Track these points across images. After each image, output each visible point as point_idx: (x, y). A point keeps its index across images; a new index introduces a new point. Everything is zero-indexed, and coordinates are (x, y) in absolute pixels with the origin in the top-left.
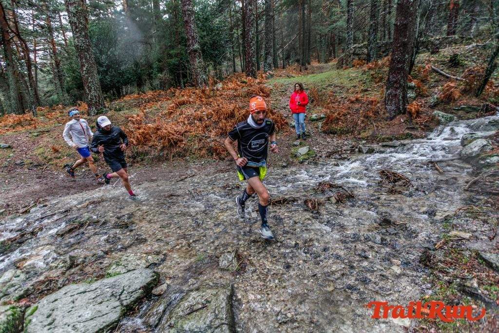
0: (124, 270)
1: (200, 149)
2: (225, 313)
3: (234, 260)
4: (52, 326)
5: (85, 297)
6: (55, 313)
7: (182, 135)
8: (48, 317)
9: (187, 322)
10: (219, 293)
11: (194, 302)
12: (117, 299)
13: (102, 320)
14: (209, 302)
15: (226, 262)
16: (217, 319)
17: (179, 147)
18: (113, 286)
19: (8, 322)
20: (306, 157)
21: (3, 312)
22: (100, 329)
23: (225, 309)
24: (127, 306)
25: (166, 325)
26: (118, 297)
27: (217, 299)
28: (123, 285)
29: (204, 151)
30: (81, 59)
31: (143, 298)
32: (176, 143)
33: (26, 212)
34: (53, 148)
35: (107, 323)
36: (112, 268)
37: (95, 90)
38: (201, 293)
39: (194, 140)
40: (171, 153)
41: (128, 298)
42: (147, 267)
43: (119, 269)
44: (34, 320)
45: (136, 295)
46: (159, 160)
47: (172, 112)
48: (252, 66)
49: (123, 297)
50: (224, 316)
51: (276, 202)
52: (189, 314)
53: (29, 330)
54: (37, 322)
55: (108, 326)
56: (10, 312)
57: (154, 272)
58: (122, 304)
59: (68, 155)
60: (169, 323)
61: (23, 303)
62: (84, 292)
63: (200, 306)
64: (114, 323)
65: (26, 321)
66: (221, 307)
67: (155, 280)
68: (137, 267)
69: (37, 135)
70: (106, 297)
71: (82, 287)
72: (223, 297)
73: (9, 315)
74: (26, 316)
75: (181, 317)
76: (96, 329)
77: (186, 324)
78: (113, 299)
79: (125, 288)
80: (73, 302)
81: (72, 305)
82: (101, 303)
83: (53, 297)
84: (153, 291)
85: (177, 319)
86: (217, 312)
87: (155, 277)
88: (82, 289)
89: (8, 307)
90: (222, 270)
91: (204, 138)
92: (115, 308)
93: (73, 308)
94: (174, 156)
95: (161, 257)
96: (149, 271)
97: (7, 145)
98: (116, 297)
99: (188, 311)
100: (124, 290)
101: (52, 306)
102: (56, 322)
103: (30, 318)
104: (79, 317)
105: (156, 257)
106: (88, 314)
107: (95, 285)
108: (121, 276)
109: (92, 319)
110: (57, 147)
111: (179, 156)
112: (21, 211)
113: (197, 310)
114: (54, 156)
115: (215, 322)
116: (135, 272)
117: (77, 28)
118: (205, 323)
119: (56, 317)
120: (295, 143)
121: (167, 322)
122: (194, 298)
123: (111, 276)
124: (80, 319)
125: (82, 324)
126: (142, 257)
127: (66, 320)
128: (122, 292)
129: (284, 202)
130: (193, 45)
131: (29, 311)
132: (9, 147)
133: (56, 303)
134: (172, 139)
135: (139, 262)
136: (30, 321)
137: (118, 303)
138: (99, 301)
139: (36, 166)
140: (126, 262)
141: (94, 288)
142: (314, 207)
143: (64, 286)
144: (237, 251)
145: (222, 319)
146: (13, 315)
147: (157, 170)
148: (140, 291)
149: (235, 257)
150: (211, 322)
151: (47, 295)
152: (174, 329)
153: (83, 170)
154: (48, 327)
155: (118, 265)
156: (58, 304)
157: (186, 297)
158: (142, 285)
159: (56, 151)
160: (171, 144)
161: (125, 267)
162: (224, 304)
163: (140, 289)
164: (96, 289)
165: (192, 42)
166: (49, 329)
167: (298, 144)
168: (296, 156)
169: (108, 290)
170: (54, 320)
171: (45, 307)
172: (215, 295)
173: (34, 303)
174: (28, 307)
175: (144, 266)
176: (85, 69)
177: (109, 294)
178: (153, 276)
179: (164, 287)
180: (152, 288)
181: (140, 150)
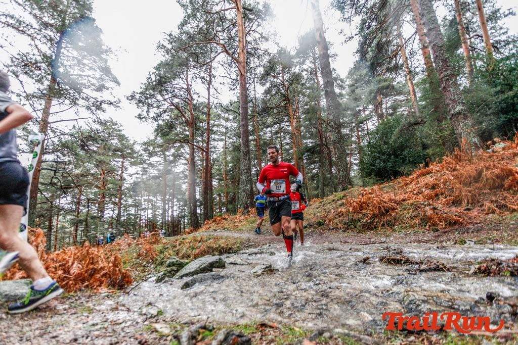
1: (412, 218)
7: (397, 204)
17: (391, 215)
29: (416, 221)
32: (387, 211)
39: (410, 209)
40: (381, 221)
46: (368, 229)
51: (393, 260)
91: (423, 206)
94: (383, 225)
111: (388, 225)
129: (405, 263)
130: (455, 109)
134: (384, 207)
147: (360, 236)
160: (381, 212)
179: (220, 270)
181: (356, 217)
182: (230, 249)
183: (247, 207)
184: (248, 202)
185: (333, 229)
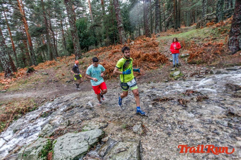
0: (90, 129)
2: (136, 154)
3: (140, 128)
4: (62, 150)
5: (74, 139)
6: (63, 144)
8: (61, 145)
9: (118, 156)
10: (133, 144)
11: (121, 147)
12: (87, 142)
13: (81, 150)
14: (128, 148)
15: (137, 129)
16: (132, 157)
18: (85, 136)
19: (47, 145)
20: (179, 76)
21: (45, 141)
22: (80, 154)
23: (136, 153)
24: (91, 145)
25: (108, 157)
26: (87, 141)
27: (132, 147)
28: (89, 135)
30: (73, 36)
31: (98, 142)
32: (112, 71)
33: (53, 101)
34: (62, 74)
35: (83, 152)
36: (85, 127)
37: (78, 49)
38: (124, 143)
40: (110, 75)
41: (91, 142)
42: (100, 128)
43: (88, 128)
44: (55, 146)
45: (95, 141)
46: (105, 79)
47: (110, 57)
48: (149, 32)
49: (89, 141)
50: (136, 156)
51: (162, 100)
52: (118, 153)
53: (54, 150)
54: (56, 147)
55: (83, 153)
56: (47, 141)
57: (103, 131)
58: (89, 144)
59: (68, 77)
60: (109, 156)
61: (52, 138)
62: (74, 137)
63: (124, 150)
64: (85, 152)
65: (53, 146)
66: (134, 151)
67: (103, 134)
68: (95, 128)
69: (57, 69)
70: (82, 140)
71: (73, 134)
72: (135, 146)
73: (47, 142)
74: (53, 144)
75: (115, 154)
76: (78, 154)
77: (117, 157)
78: (85, 141)
79: (90, 137)
80: (70, 141)
81: (69, 142)
82: (80, 142)
83: (62, 137)
84: (102, 140)
85: (113, 154)
86: (132, 154)
87: (103, 133)
88: (73, 135)
89: (47, 139)
90: (135, 133)
92: (86, 145)
93: (69, 143)
94: (111, 77)
95: (106, 124)
96: (100, 130)
97: (47, 73)
98: (86, 140)
99: (118, 151)
100: (89, 138)
101: (62, 141)
102: (63, 148)
103: (54, 145)
104: (72, 147)
105: (104, 124)
106: (75, 147)
107: (78, 134)
108: (88, 131)
109: (77, 149)
110: (64, 73)
111: (114, 77)
112: (51, 100)
113: (122, 151)
114: (62, 77)
115: (131, 158)
116: (94, 130)
117: (71, 23)
118: (126, 158)
119: (63, 146)
120: (172, 69)
121: (108, 155)
122: (121, 145)
123: (84, 131)
124: (72, 148)
125: (73, 151)
126: (97, 124)
127: (67, 148)
128: (89, 139)
129: (166, 100)
130: (120, 25)
131: (54, 142)
132: (47, 74)
133: (63, 140)
134: (111, 69)
135: (96, 126)
136: (54, 146)
137: (87, 144)
138: (80, 141)
139: (56, 82)
140: (90, 125)
141: (77, 136)
142: (184, 103)
143: (66, 133)
144: (142, 124)
145: (134, 158)
146: (48, 142)
148: (97, 139)
149: (141, 127)
150: (129, 158)
151: (60, 136)
152: (111, 159)
153: (73, 83)
154: (60, 150)
155: (87, 126)
156: (64, 141)
157: (117, 144)
158: (97, 136)
159: (63, 75)
160: (110, 71)
161: (90, 127)
162: (135, 150)
163: (96, 138)
164: (78, 136)
165: (120, 23)
166: (61, 151)
167: (174, 70)
168: (173, 76)
169: (83, 137)
170: (63, 147)
171: (59, 141)
172: (131, 145)
173: (56, 139)
174: (53, 140)
175: (98, 128)
176: (74, 40)
177: (83, 139)
178: (102, 133)
179: (107, 138)
180: (102, 138)
182: (29, 108)
183: (9, 72)
184: (10, 68)
185: (86, 81)
